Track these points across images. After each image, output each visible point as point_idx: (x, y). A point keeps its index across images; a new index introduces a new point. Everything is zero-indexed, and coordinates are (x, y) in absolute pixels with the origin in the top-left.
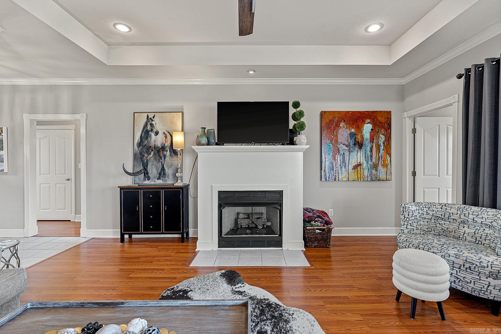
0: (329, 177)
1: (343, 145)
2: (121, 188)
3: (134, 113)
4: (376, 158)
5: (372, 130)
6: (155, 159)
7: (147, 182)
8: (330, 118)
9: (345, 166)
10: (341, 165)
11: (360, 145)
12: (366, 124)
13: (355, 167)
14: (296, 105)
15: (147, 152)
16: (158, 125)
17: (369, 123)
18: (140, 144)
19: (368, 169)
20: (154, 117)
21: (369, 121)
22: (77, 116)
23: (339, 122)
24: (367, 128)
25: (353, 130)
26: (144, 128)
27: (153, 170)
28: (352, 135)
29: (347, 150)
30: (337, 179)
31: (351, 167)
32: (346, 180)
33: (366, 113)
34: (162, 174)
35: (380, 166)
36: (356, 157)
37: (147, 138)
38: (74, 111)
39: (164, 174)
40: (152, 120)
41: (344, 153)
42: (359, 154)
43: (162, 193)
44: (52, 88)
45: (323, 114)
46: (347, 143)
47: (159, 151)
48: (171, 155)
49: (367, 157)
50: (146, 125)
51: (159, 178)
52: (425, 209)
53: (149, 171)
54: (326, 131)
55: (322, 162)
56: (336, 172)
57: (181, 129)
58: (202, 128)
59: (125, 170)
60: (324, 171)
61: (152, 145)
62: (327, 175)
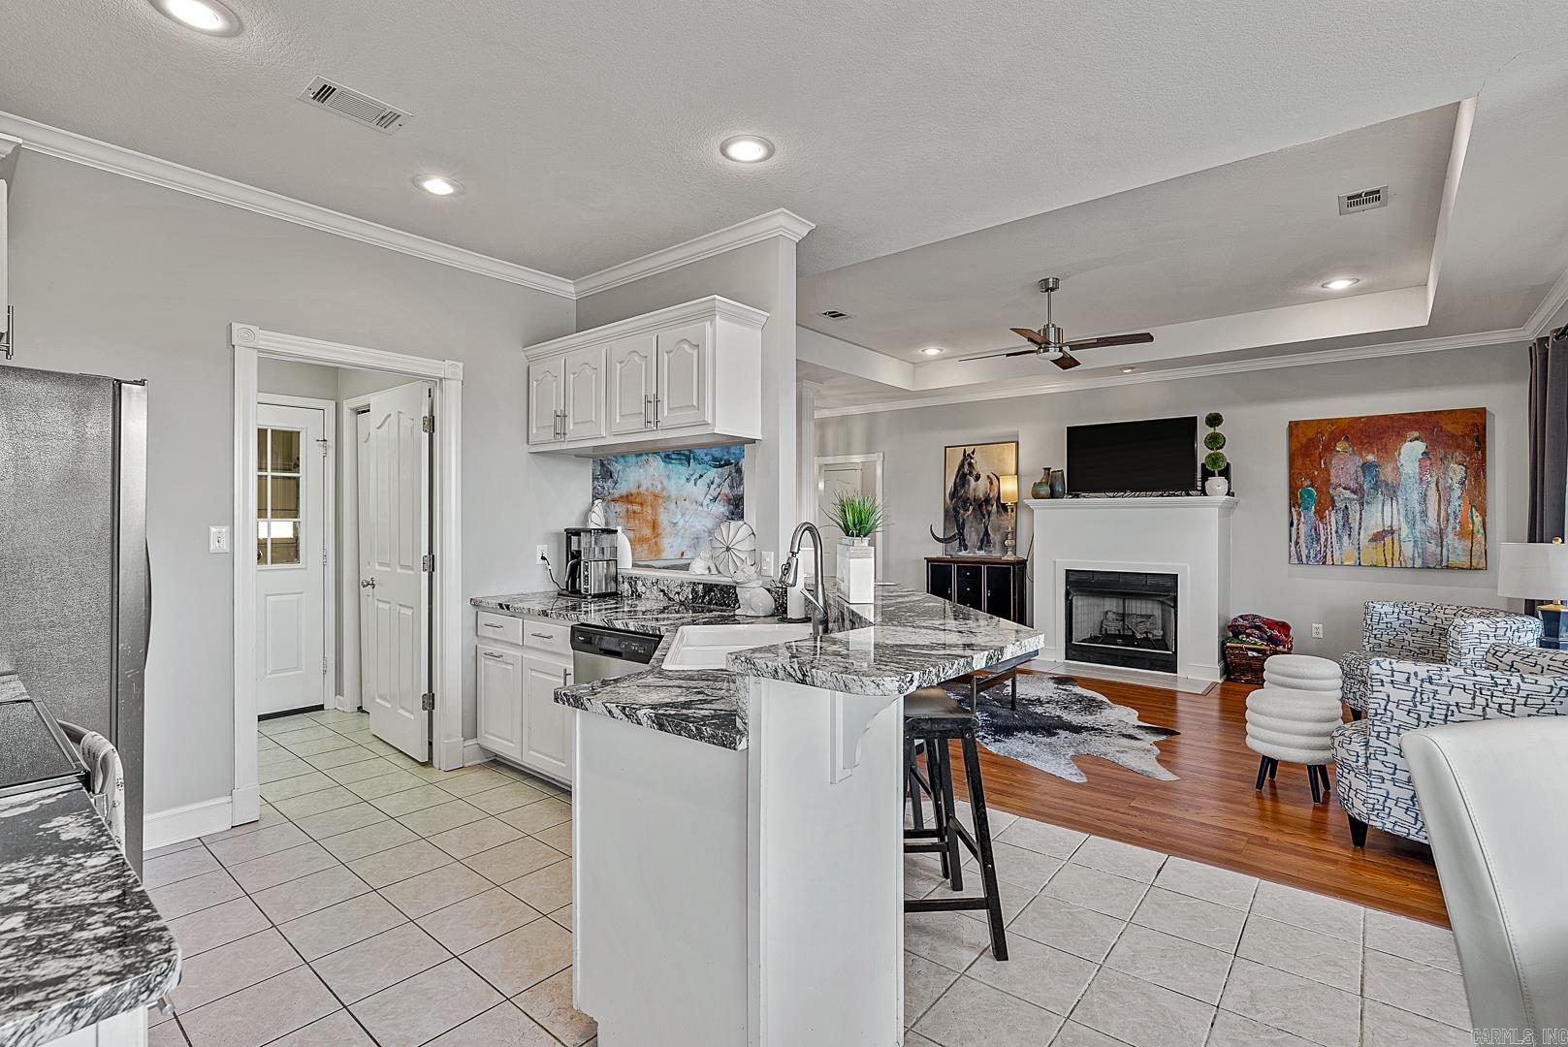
0: (1308, 557)
1: (1345, 488)
2: (929, 560)
3: (946, 447)
4: (1439, 515)
5: (1425, 454)
6: (975, 517)
7: (963, 553)
8: (1310, 435)
9: (1350, 535)
10: (1340, 530)
12: (1408, 443)
13: (1378, 537)
14: (1214, 420)
15: (963, 507)
16: (981, 465)
17: (1417, 439)
18: (953, 495)
19: (1415, 542)
20: (973, 453)
21: (1416, 434)
22: (873, 457)
23: (1334, 439)
24: (1412, 450)
25: (1371, 458)
26: (959, 470)
27: (972, 536)
29: (1354, 500)
30: (1329, 561)
31: (1364, 538)
32: (1352, 563)
33: (1407, 417)
34: (985, 541)
35: (1451, 536)
36: (1380, 514)
37: (963, 486)
38: (869, 451)
39: (989, 541)
40: (972, 458)
41: (1346, 507)
42: (1387, 508)
43: (984, 568)
44: (844, 420)
45: (1294, 427)
46: (1353, 485)
47: (980, 506)
48: (998, 511)
49: (1410, 515)
50: (962, 466)
51: (980, 548)
52: (1417, 614)
53: (967, 537)
54: (1299, 462)
55: (1292, 524)
56: (1325, 546)
57: (1014, 471)
58: (1045, 469)
59: (933, 535)
60: (1297, 543)
61: (971, 496)
62: (1304, 552)
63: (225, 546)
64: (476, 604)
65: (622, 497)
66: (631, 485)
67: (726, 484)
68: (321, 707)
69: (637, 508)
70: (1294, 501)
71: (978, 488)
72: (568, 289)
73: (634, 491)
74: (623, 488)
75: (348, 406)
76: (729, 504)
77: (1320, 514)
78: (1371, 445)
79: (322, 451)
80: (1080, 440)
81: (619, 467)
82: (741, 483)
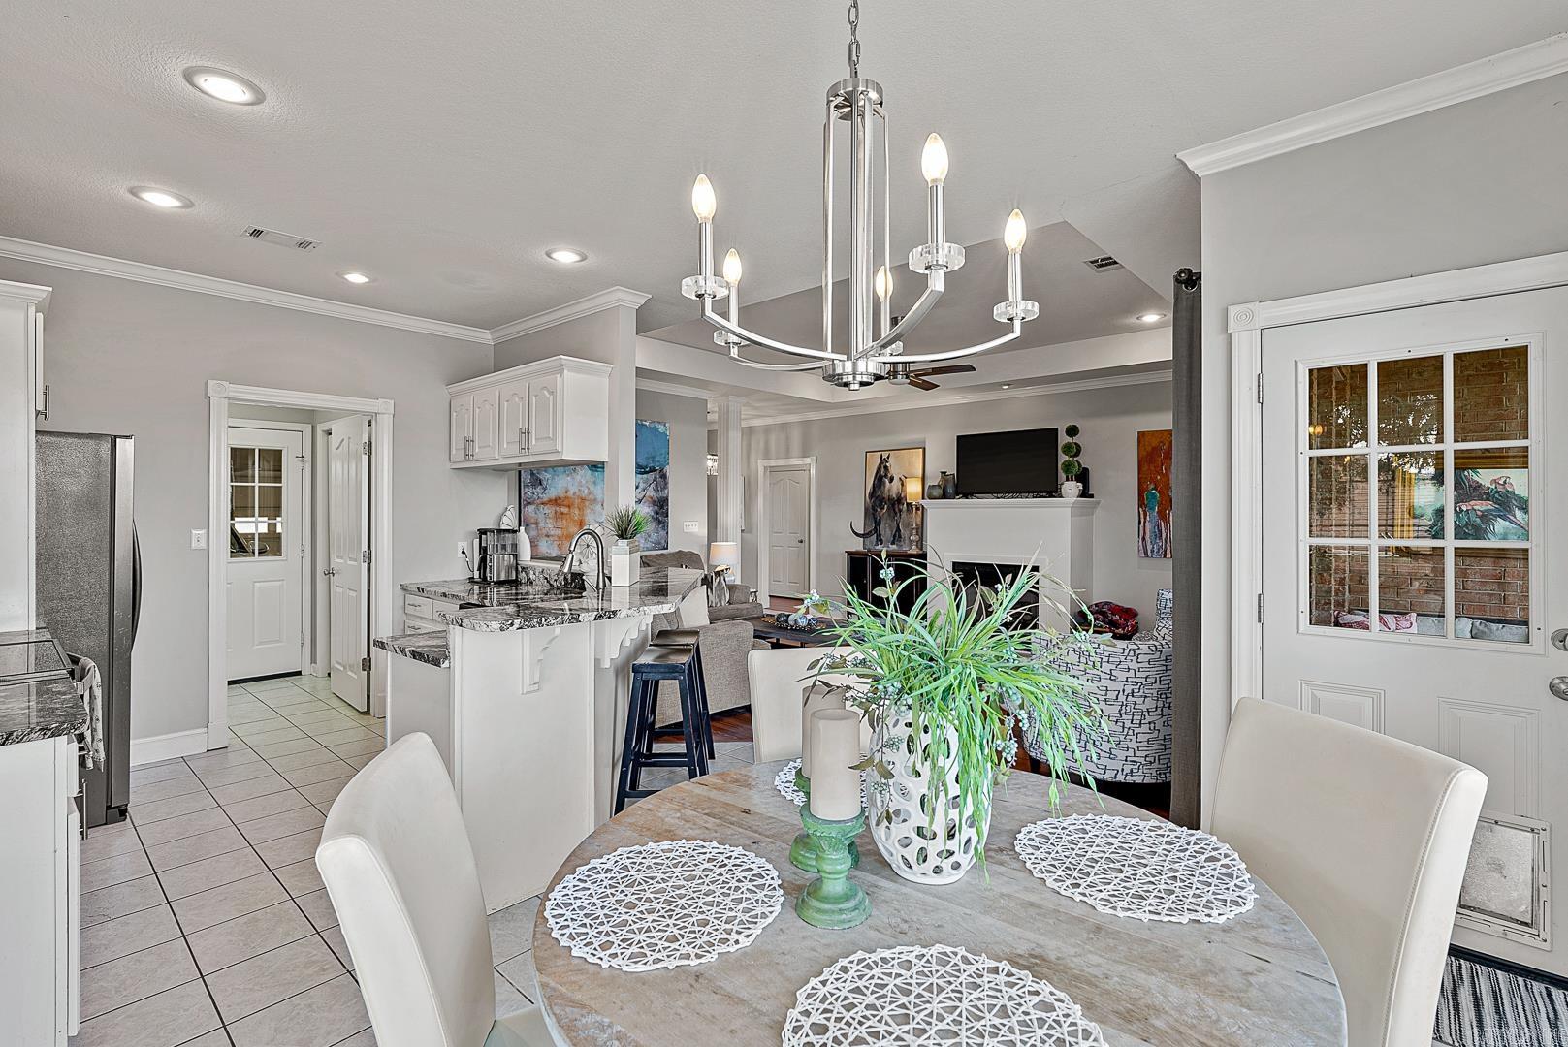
0: (1152, 551)
2: (849, 553)
3: (867, 452)
6: (889, 515)
8: (1155, 444)
14: (1072, 431)
15: (880, 506)
18: (872, 495)
20: (889, 457)
22: (807, 460)
26: (877, 472)
27: (886, 532)
30: (1168, 555)
34: (897, 537)
37: (880, 487)
38: (804, 455)
39: (900, 537)
40: (887, 462)
44: (784, 427)
45: (1141, 435)
47: (893, 505)
48: (908, 510)
50: (879, 469)
51: (893, 543)
53: (882, 533)
54: (1145, 468)
55: (1140, 523)
56: (1166, 541)
57: (920, 473)
58: (942, 473)
59: (854, 532)
60: (1144, 539)
61: (886, 496)
62: (1149, 547)
63: (203, 544)
64: (404, 588)
65: (550, 501)
66: (559, 491)
67: (651, 488)
68: (299, 673)
69: (565, 510)
70: (1141, 503)
71: (892, 488)
72: (486, 337)
73: (562, 495)
74: (552, 493)
75: (320, 428)
76: (654, 505)
77: (1162, 516)
79: (300, 465)
80: (968, 447)
81: (548, 476)
82: (666, 486)
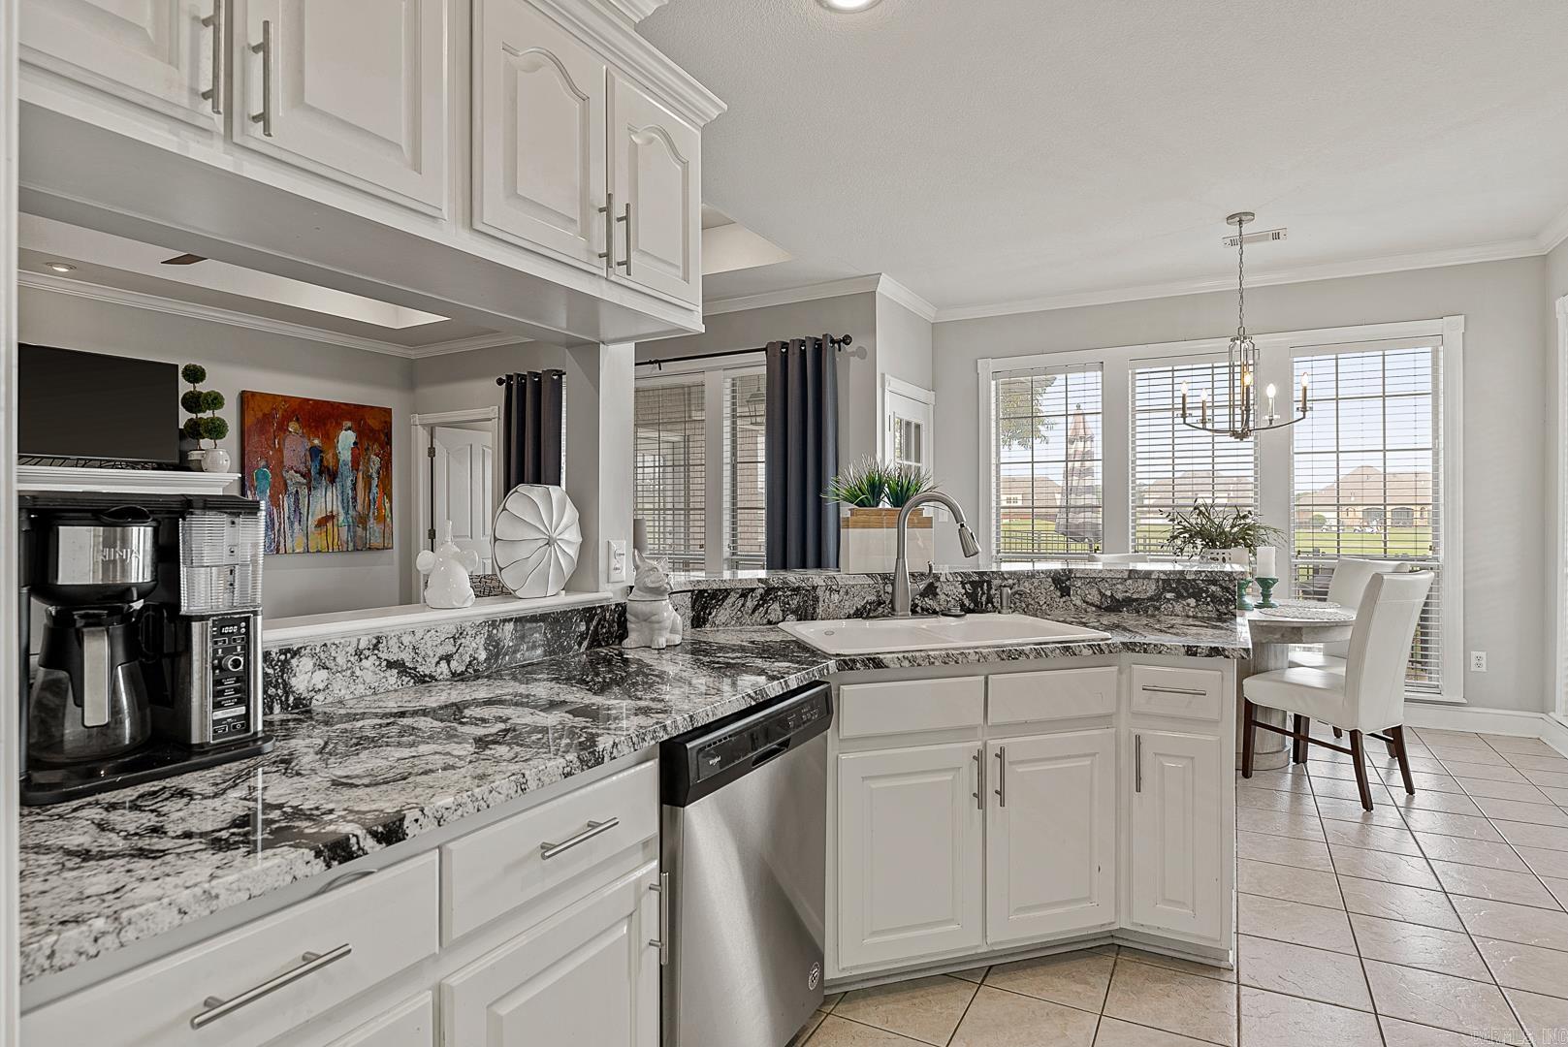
1: (296, 472)
4: (364, 502)
5: (355, 443)
8: (266, 410)
9: (300, 521)
10: (292, 517)
11: (333, 476)
12: (343, 432)
13: (322, 523)
14: (195, 374)
17: (349, 429)
19: (349, 526)
21: (349, 424)
24: (346, 439)
25: (316, 442)
28: (315, 452)
29: (304, 484)
31: (312, 522)
32: (301, 550)
33: (343, 406)
35: (372, 520)
36: (323, 500)
41: (297, 491)
42: (329, 494)
45: (248, 398)
46: (304, 470)
49: (345, 501)
54: (254, 439)
70: (249, 483)
78: (317, 428)
